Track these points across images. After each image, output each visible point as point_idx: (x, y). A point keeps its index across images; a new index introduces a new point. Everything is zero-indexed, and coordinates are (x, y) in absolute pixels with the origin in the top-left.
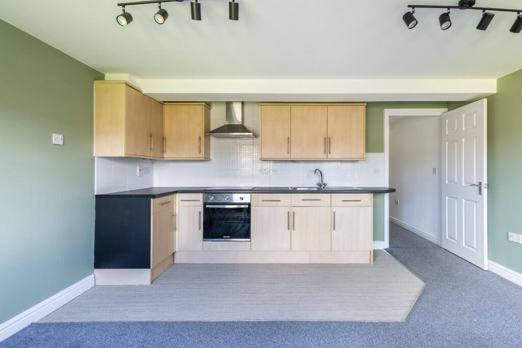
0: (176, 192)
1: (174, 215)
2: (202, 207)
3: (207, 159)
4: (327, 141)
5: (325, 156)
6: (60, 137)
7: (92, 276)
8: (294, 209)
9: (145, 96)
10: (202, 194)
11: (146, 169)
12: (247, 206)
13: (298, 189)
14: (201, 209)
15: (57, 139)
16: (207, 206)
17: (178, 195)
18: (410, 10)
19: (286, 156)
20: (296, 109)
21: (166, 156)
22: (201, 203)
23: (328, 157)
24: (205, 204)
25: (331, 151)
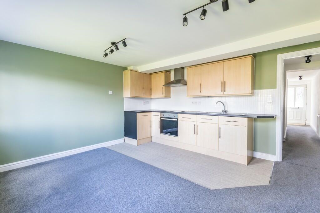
0: (151, 111)
1: (150, 121)
2: (160, 119)
3: (170, 97)
4: (223, 84)
5: (222, 93)
6: (112, 92)
7: (124, 139)
8: (198, 124)
9: (141, 73)
10: (160, 113)
11: (147, 102)
12: (176, 120)
13: (209, 113)
14: (160, 120)
15: (111, 92)
16: (162, 118)
17: (152, 113)
18: (184, 16)
19: (200, 94)
20: (205, 67)
21: (153, 96)
22: (159, 117)
23: (224, 94)
24: (161, 117)
25: (226, 90)
